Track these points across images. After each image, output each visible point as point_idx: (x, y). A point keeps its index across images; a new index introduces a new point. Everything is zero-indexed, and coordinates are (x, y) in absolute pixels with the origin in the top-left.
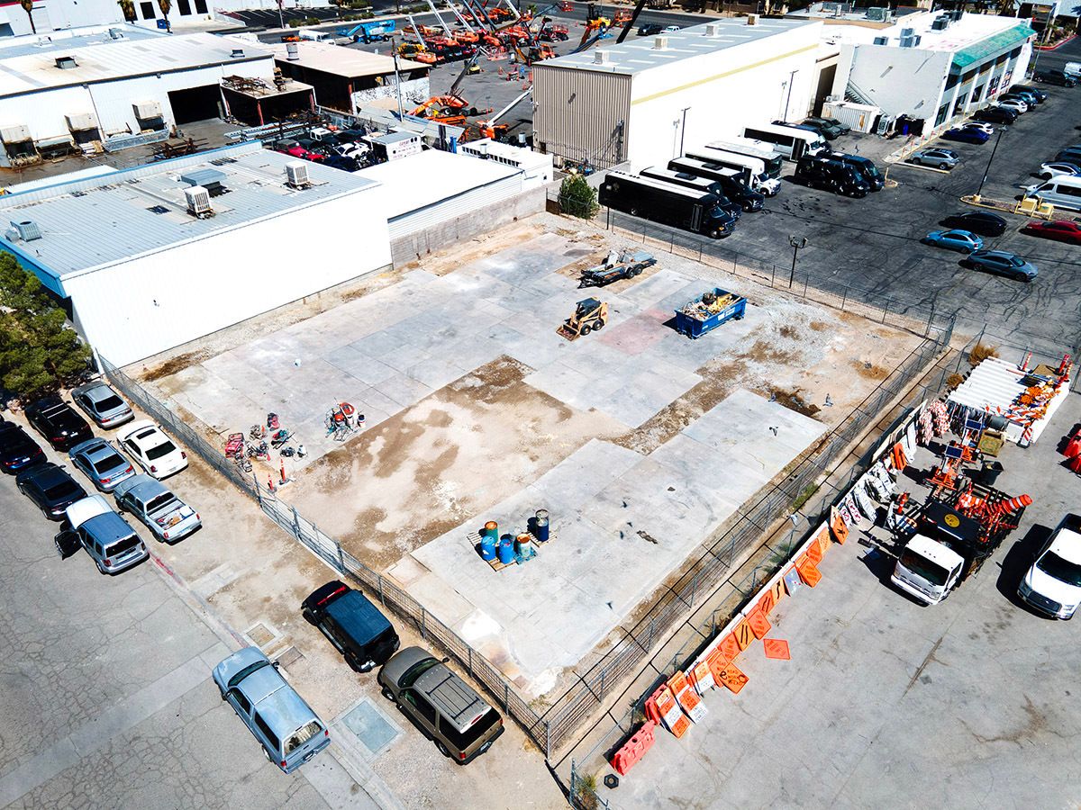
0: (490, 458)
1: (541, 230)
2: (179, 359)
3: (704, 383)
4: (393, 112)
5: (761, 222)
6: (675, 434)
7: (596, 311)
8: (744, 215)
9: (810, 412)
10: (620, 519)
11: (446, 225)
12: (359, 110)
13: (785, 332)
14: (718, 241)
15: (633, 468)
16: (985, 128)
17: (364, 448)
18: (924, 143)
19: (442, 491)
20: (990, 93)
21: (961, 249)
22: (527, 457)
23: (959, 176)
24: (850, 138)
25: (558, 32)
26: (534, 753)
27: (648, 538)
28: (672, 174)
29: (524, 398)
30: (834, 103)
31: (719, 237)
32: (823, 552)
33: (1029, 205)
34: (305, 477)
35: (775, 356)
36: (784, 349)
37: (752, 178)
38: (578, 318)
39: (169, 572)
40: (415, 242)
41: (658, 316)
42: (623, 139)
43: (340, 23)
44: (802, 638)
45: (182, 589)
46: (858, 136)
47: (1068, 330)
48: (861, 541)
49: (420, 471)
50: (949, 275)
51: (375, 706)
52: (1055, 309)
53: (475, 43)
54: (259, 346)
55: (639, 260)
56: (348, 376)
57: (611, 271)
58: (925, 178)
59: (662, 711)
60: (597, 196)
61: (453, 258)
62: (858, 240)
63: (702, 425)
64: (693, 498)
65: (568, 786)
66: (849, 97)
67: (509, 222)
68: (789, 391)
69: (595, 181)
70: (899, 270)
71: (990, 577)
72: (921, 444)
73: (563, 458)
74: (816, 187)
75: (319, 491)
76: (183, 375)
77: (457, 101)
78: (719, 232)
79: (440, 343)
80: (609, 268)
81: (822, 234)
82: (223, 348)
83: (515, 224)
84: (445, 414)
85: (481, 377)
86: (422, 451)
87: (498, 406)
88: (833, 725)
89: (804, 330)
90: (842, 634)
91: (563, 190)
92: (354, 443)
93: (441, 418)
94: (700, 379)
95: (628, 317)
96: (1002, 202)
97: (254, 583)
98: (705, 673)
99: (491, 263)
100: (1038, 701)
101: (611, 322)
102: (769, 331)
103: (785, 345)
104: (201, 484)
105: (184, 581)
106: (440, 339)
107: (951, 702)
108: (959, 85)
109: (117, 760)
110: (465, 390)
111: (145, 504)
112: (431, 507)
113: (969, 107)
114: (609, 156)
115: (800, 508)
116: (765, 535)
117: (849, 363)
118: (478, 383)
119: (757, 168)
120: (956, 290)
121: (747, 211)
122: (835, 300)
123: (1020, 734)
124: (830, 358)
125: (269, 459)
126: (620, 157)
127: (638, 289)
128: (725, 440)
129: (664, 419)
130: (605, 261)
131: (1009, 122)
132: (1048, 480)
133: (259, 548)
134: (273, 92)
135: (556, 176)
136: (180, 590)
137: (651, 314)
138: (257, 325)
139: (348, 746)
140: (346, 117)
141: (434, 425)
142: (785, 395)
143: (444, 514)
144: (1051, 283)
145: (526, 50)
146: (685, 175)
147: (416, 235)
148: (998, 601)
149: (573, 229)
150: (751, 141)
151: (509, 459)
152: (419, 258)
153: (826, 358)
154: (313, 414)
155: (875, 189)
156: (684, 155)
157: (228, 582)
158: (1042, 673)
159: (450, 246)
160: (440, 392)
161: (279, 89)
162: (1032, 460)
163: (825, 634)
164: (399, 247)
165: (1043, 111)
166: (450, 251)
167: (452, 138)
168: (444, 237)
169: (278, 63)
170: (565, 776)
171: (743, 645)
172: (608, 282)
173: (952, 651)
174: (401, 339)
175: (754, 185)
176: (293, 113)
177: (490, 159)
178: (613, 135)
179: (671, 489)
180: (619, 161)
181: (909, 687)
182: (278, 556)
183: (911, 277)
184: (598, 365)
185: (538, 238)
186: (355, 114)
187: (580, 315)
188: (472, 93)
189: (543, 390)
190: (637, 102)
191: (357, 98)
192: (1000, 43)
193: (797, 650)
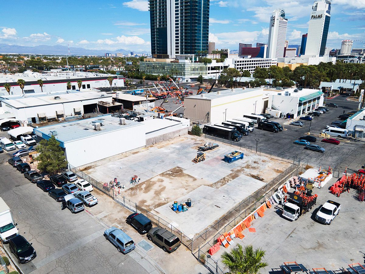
0: (174, 189)
1: (187, 138)
2: (89, 167)
3: (232, 173)
4: (145, 110)
5: (248, 138)
6: (225, 184)
7: (202, 155)
8: (243, 136)
9: (262, 180)
10: (211, 202)
11: (161, 136)
12: (135, 110)
13: (255, 162)
14: (236, 142)
15: (214, 192)
16: (311, 117)
17: (140, 187)
18: (294, 120)
19: (162, 196)
20: (312, 108)
21: (304, 145)
22: (184, 189)
23: (304, 128)
24: (274, 119)
25: (190, 93)
26: (189, 251)
27: (218, 207)
28: (223, 125)
29: (184, 176)
30: (269, 110)
31: (237, 141)
32: (265, 210)
33: (323, 135)
34: (125, 193)
35: (252, 167)
36: (254, 166)
37: (245, 127)
38: (198, 158)
39: (90, 213)
40: (152, 140)
41: (220, 158)
42: (209, 116)
43: (127, 90)
44: (259, 228)
45: (93, 217)
46: (276, 118)
47: (333, 164)
48: (275, 208)
49: (155, 192)
50: (301, 151)
51: (146, 241)
52: (330, 159)
53: (166, 95)
54: (110, 164)
55: (214, 145)
56: (135, 171)
57: (206, 147)
58: (295, 128)
59: (222, 241)
60: (202, 130)
61: (162, 145)
62: (276, 142)
63: (232, 182)
64: (230, 198)
65: (198, 258)
66: (272, 108)
67: (178, 136)
68: (256, 175)
69: (202, 127)
70: (287, 149)
71: (309, 216)
72: (291, 187)
73: (194, 189)
74: (264, 130)
75: (129, 196)
76: (90, 170)
77: (162, 108)
78: (236, 140)
79: (160, 164)
80: (206, 146)
81: (265, 141)
82: (100, 164)
83: (179, 137)
84: (162, 179)
85: (171, 171)
86: (156, 187)
87: (176, 178)
88: (267, 245)
89: (260, 162)
90: (269, 227)
91: (193, 129)
92: (137, 185)
93: (161, 180)
94: (232, 172)
95: (211, 158)
96: (315, 135)
97: (112, 215)
98: (233, 233)
99: (173, 146)
100: (320, 241)
101: (207, 159)
102: (250, 162)
103: (255, 165)
104: (97, 194)
105: (94, 215)
106: (160, 163)
107: (298, 241)
108: (302, 106)
109: (81, 251)
110: (167, 174)
111: (84, 196)
112: (159, 200)
113: (306, 112)
114: (205, 121)
115: (259, 201)
116: (249, 206)
117: (273, 169)
118: (171, 173)
119: (247, 124)
120: (303, 154)
121: (245, 135)
122: (269, 156)
123: (316, 248)
124: (268, 168)
125: (115, 189)
126: (208, 121)
127: (214, 152)
128: (239, 186)
129: (222, 181)
130: (205, 145)
131: (318, 116)
132: (325, 195)
133: (113, 208)
134: (112, 105)
135: (191, 125)
136: (92, 217)
137: (218, 158)
138: (109, 159)
139: (140, 249)
140: (131, 112)
141: (159, 182)
142: (255, 176)
143: (163, 201)
144: (329, 153)
145: (181, 97)
146: (226, 125)
147: (153, 138)
148: (311, 221)
149: (196, 138)
150: (245, 118)
151: (180, 189)
152: (153, 145)
153: (266, 168)
154: (126, 179)
155: (280, 131)
156: (226, 121)
157: (106, 215)
158: (322, 236)
159: (162, 142)
160: (160, 175)
161: (113, 104)
162: (321, 191)
163: (265, 227)
164: (148, 141)
165: (328, 113)
166: (161, 143)
167: (162, 116)
168: (160, 139)
169: (113, 98)
170: (197, 255)
171: (243, 229)
172: (206, 150)
173: (298, 231)
174: (149, 163)
175: (246, 129)
176: (117, 110)
177: (173, 120)
178: (206, 115)
179: (224, 196)
180: (208, 122)
181: (287, 238)
182: (119, 210)
183: (290, 151)
184: (203, 169)
185: (186, 140)
186: (134, 111)
187: (198, 157)
188: (166, 107)
189: (188, 174)
190: (213, 107)
191: (135, 107)
192: (313, 95)
193: (257, 230)
